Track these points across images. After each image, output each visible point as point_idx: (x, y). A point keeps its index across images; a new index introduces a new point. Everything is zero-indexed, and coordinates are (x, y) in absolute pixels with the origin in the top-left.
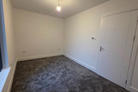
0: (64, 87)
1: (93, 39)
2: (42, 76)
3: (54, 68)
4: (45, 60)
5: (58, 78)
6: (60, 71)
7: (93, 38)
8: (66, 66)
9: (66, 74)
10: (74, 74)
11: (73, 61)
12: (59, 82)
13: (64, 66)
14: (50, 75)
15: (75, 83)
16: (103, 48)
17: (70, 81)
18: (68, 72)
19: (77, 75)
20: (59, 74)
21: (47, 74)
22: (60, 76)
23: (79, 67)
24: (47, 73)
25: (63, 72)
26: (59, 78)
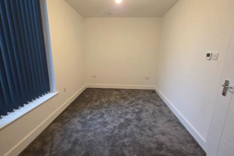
0: (107, 145)
1: (209, 58)
2: (95, 115)
3: (120, 108)
4: (118, 93)
5: (110, 126)
6: (123, 116)
7: (208, 55)
8: (142, 110)
9: (129, 125)
10: (144, 130)
11: (166, 105)
12: (107, 134)
13: (137, 110)
14: (104, 117)
15: (131, 148)
16: (231, 88)
17: (126, 140)
18: (136, 123)
19: (148, 136)
20: (118, 120)
21: (103, 114)
22: (117, 125)
23: (169, 121)
24: (104, 112)
25: (127, 119)
26: (112, 127)
